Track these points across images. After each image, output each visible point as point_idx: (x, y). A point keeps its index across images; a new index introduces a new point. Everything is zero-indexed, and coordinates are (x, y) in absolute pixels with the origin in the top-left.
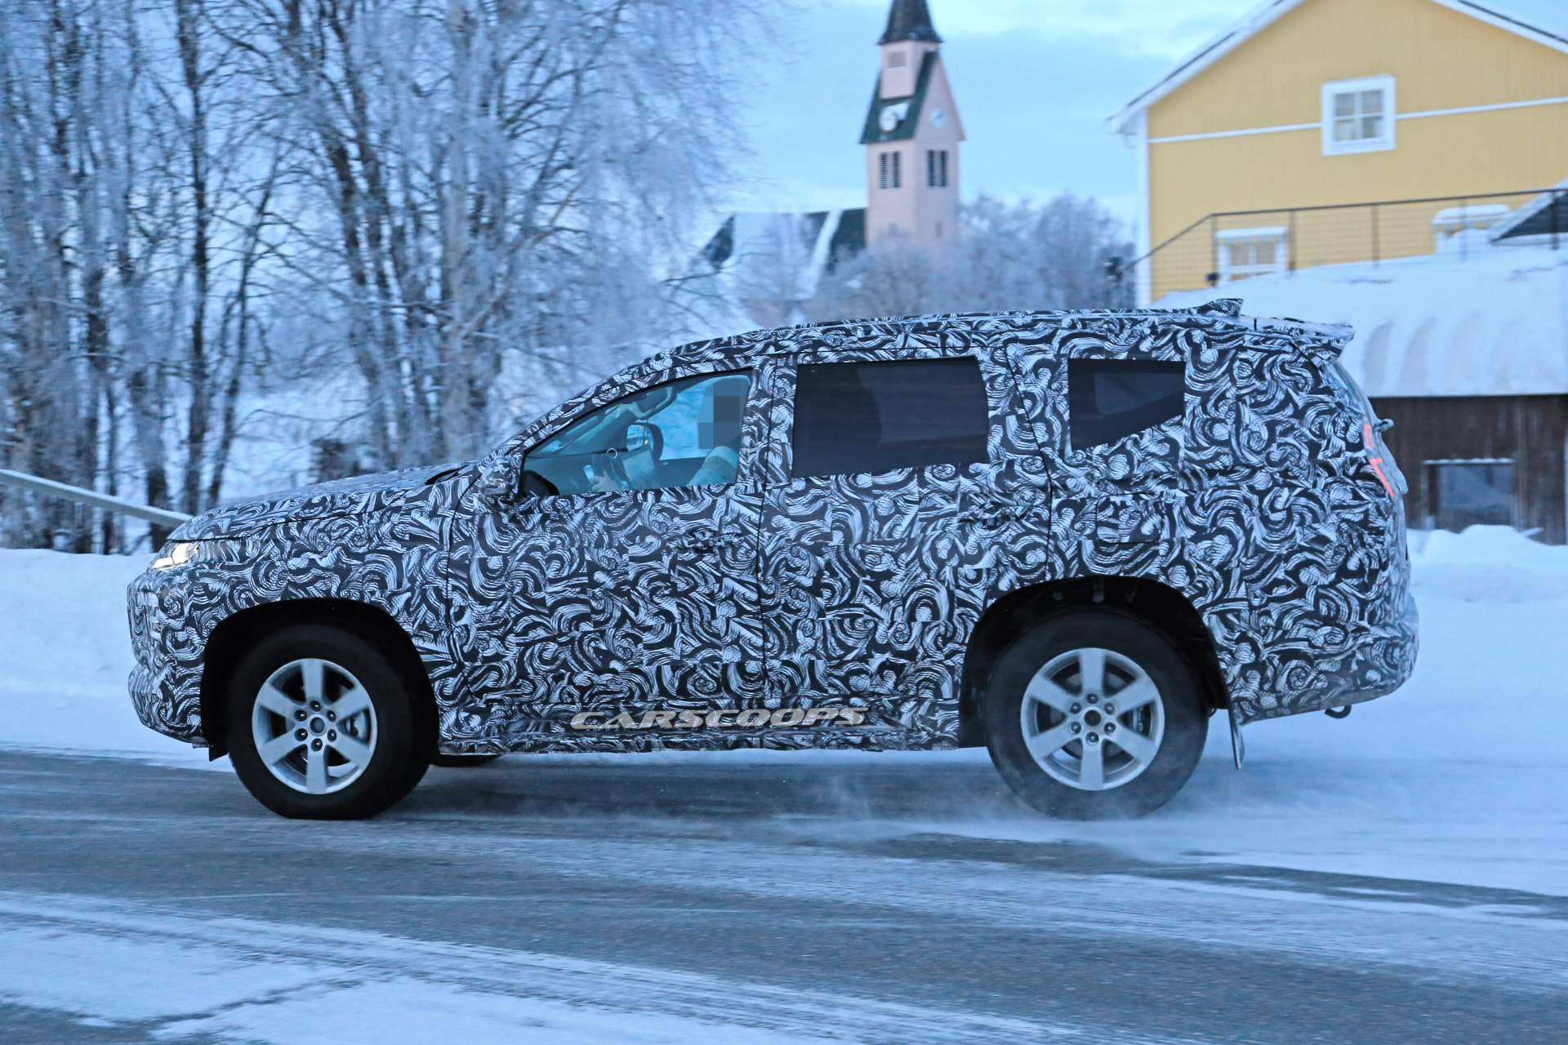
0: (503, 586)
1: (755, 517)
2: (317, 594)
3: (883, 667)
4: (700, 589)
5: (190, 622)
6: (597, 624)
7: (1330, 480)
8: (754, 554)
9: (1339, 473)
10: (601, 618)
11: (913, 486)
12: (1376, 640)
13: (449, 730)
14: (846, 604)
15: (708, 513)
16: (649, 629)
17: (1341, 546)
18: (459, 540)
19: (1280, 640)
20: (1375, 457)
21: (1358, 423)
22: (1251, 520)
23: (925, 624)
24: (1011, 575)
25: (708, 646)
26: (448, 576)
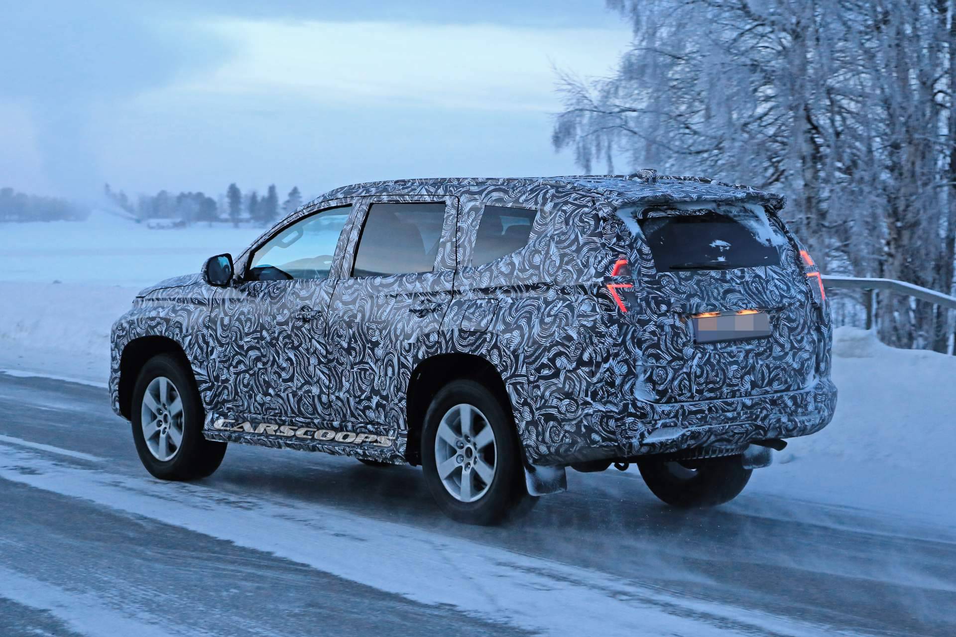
0: (228, 336)
1: (329, 301)
2: (158, 334)
3: (379, 405)
4: (303, 346)
6: (264, 364)
7: (585, 297)
8: (325, 325)
9: (589, 292)
10: (265, 360)
11: (396, 287)
12: (595, 411)
13: (208, 425)
14: (361, 362)
15: (310, 297)
16: (283, 369)
17: (580, 343)
18: (215, 305)
19: (544, 406)
20: (617, 283)
21: (610, 258)
22: (535, 321)
23: (391, 378)
24: (423, 348)
25: (307, 383)
26: (208, 328)
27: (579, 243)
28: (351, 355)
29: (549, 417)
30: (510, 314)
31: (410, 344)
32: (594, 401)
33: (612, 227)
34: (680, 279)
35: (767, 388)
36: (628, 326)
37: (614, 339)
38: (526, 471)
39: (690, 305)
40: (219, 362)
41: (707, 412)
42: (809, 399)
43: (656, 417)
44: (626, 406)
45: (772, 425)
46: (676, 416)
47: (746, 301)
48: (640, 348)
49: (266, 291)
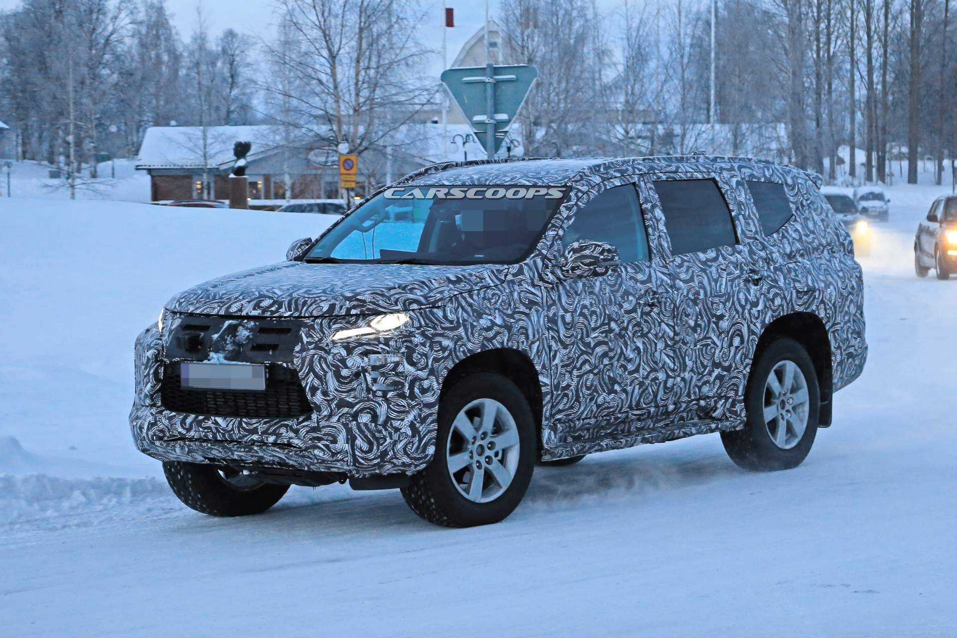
0: (573, 335)
1: (669, 281)
3: (718, 377)
4: (652, 331)
5: (432, 372)
6: (611, 358)
8: (672, 306)
10: (611, 354)
11: (721, 259)
13: (547, 444)
14: (705, 338)
16: (630, 361)
25: (653, 370)
26: (549, 329)
28: (696, 332)
40: (562, 367)
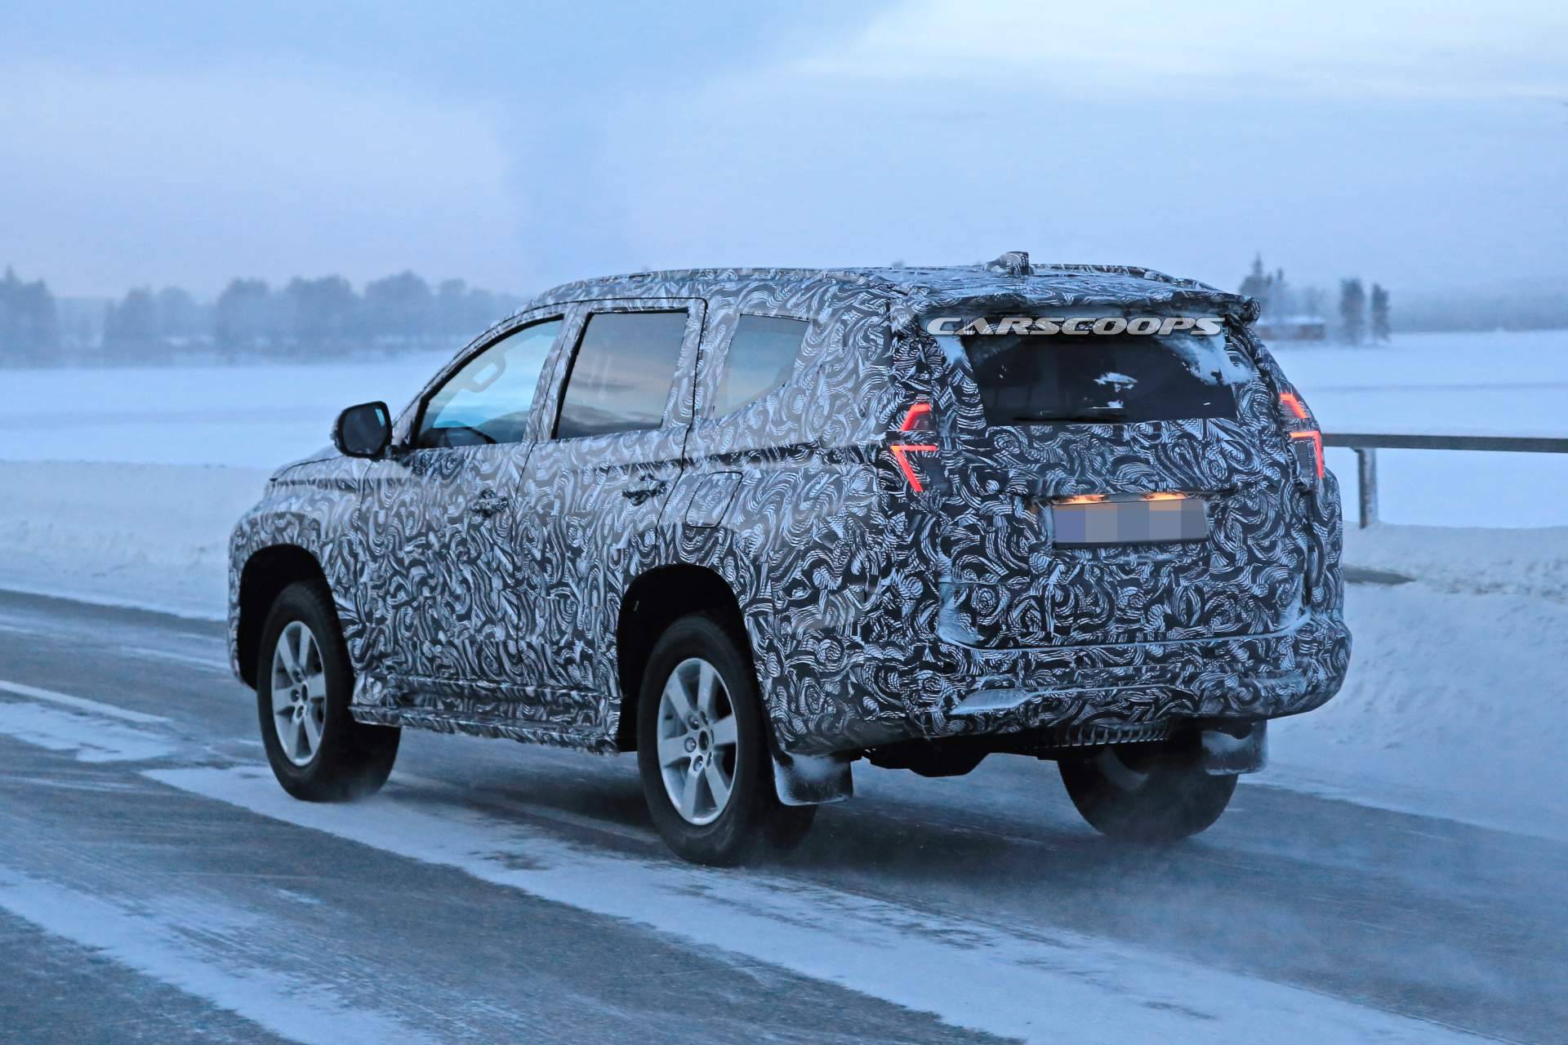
0: (383, 543)
1: (517, 480)
2: (288, 541)
3: (584, 655)
4: (483, 556)
5: (235, 563)
6: (433, 589)
7: (861, 467)
8: (511, 520)
9: (865, 459)
10: (432, 582)
11: (608, 454)
12: (868, 659)
13: (359, 696)
14: (561, 584)
15: (494, 475)
16: (457, 598)
17: (846, 544)
18: (368, 491)
19: (796, 652)
20: (910, 444)
21: (899, 400)
22: (787, 508)
23: (596, 608)
24: (636, 558)
25: (489, 621)
26: (357, 529)
27: (858, 377)
28: (546, 572)
29: (803, 671)
30: (754, 499)
31: (619, 551)
32: (867, 642)
33: (912, 349)
34: (1031, 438)
35: (1200, 629)
36: (925, 516)
37: (898, 537)
38: (774, 762)
39: (1045, 482)
40: (374, 587)
41: (1073, 665)
42: (1282, 649)
43: (974, 670)
44: (919, 652)
45: (1206, 693)
46: (1013, 669)
47: (1156, 478)
48: (947, 552)
49: (437, 465)
